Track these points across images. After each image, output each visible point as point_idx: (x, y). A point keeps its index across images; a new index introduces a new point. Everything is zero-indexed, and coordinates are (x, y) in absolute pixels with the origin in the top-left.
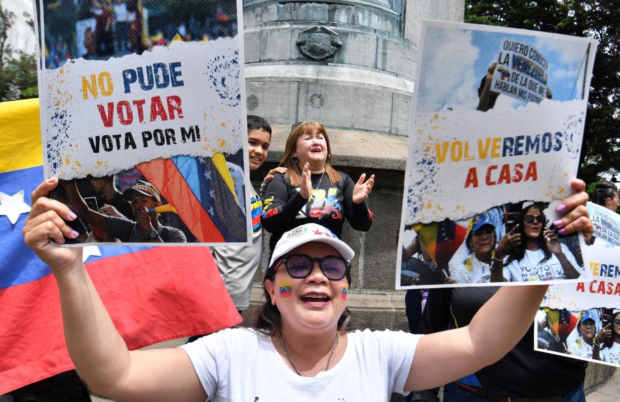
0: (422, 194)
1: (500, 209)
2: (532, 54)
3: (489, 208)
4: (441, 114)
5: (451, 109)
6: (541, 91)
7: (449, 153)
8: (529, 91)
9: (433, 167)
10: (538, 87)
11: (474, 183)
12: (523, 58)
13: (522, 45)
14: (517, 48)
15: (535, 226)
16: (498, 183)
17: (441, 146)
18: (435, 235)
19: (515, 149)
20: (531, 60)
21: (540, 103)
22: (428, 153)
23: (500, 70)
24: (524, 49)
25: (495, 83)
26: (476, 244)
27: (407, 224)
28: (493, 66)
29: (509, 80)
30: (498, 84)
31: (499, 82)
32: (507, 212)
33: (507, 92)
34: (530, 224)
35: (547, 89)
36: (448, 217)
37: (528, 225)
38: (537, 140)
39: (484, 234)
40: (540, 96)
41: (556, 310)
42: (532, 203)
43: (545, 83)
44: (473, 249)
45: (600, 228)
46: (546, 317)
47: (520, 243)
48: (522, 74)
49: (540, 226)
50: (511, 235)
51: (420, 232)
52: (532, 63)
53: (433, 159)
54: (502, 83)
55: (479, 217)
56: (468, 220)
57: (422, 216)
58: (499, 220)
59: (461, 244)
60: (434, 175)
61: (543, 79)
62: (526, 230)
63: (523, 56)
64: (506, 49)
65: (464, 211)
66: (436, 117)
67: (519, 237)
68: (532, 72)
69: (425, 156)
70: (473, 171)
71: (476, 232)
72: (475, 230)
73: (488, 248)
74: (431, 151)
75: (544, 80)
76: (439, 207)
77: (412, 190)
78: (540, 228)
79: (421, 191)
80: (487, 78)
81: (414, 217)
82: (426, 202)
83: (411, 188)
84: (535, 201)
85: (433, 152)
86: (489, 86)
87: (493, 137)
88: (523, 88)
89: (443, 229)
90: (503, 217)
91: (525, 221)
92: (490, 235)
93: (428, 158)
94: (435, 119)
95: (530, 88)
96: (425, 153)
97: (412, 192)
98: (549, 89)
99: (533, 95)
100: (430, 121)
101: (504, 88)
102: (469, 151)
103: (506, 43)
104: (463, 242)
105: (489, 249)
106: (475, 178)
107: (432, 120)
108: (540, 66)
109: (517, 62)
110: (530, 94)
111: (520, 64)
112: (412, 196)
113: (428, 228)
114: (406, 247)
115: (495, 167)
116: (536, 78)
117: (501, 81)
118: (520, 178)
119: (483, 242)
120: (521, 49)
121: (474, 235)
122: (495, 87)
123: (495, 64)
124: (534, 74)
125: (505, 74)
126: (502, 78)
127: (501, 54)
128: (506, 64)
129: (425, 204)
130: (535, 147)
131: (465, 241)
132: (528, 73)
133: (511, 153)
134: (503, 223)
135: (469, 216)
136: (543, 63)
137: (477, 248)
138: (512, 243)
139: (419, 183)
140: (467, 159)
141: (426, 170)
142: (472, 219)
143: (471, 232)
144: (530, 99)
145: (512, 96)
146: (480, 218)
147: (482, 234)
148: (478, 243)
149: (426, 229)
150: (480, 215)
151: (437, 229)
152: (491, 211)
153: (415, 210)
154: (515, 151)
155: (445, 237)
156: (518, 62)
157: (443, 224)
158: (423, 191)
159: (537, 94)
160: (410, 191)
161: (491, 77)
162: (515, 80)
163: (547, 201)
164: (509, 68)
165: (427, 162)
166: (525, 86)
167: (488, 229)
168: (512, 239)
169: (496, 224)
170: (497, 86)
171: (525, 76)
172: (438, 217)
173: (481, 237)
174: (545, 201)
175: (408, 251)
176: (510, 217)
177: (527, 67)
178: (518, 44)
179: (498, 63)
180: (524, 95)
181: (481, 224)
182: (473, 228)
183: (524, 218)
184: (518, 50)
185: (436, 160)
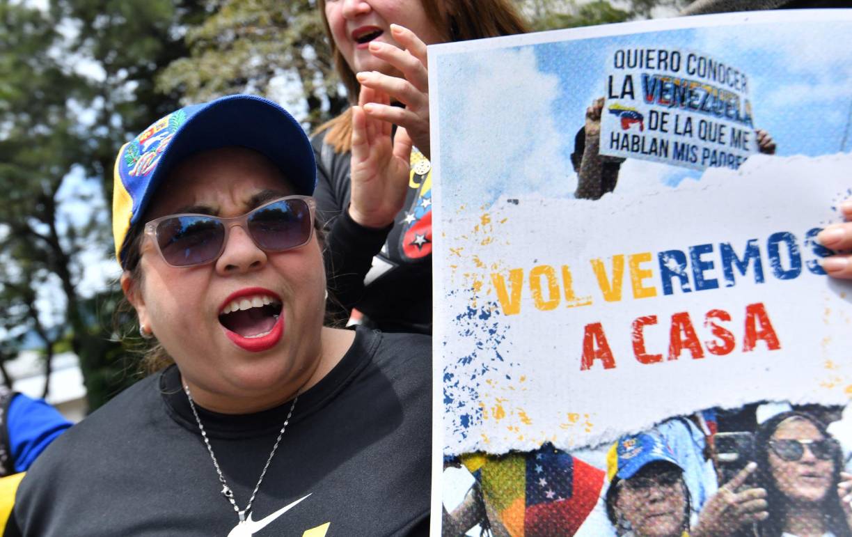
0: (478, 385)
1: (690, 422)
2: (694, 65)
3: (658, 420)
4: (495, 213)
5: (516, 202)
6: (738, 139)
7: (526, 292)
8: (702, 144)
9: (495, 325)
10: (727, 132)
11: (603, 359)
12: (668, 78)
13: (660, 52)
14: (648, 59)
15: (811, 469)
16: (669, 359)
17: (506, 279)
18: (520, 484)
19: (695, 274)
20: (695, 77)
21: (741, 167)
22: (477, 294)
23: (615, 112)
24: (667, 58)
25: (609, 139)
26: (633, 512)
27: (449, 452)
28: (596, 105)
29: (642, 128)
30: (617, 140)
31: (618, 135)
32: (712, 431)
33: (643, 152)
34: (793, 464)
35: (758, 133)
36: (550, 439)
37: (785, 465)
38: (752, 251)
39: (653, 484)
40: (736, 151)
41: (513, 454)
42: (786, 408)
43: (747, 120)
44: (626, 525)
45: (640, 118)
46: (475, 487)
47: (765, 514)
48: (674, 111)
49: (825, 471)
50: (736, 491)
51: (483, 474)
52: (700, 84)
53: (492, 306)
54: (626, 136)
55: (634, 441)
56: (605, 448)
57: (483, 435)
58: (691, 451)
59: (591, 508)
60: (499, 342)
61: (737, 112)
62: (780, 480)
63: (669, 73)
64: (622, 67)
65: (590, 425)
66: (485, 220)
67: (761, 497)
68: (704, 103)
69: (472, 302)
70: (594, 330)
71: (627, 480)
72: (628, 475)
73: (667, 524)
74: (483, 290)
75: (742, 115)
76: (522, 414)
77: (452, 375)
78: (827, 475)
79: (474, 377)
80: (587, 131)
81: (465, 436)
82: (489, 404)
83: (449, 371)
84: (794, 403)
85: (489, 292)
86: (596, 146)
87: (628, 252)
88: (686, 139)
89: (539, 469)
90: (702, 444)
91: (773, 457)
92: (670, 490)
93: (480, 305)
94: (484, 224)
95: (704, 138)
96: (471, 294)
97: (454, 380)
98: (763, 132)
99: (715, 152)
100: (473, 229)
101: (636, 145)
102: (575, 287)
103: (620, 55)
104: (595, 503)
105: (672, 528)
106: (605, 347)
107: (476, 228)
108: (726, 87)
109: (655, 89)
110: (706, 149)
111: (664, 90)
112: (455, 388)
113: (501, 465)
114: (450, 511)
115: (651, 320)
116: (718, 114)
117: (622, 133)
118: (730, 345)
119: (652, 508)
120: (660, 61)
121: (624, 489)
122: (612, 146)
123: (602, 101)
124: (709, 105)
125: (629, 118)
126: (625, 127)
127: (611, 78)
128: (628, 97)
129: (487, 408)
130: (751, 268)
131: (601, 502)
132: (692, 107)
133: (686, 286)
134: (706, 459)
135: (606, 440)
136: (732, 78)
137: (638, 522)
138: (742, 514)
139: (467, 360)
140: (574, 303)
141: (478, 331)
142: (615, 446)
143: (615, 480)
144: (708, 161)
145: (658, 161)
146: (638, 446)
147: (646, 485)
148: (638, 510)
149: (494, 468)
150: (633, 437)
151: (523, 469)
152: (665, 427)
153: (465, 420)
154: (696, 281)
155: (546, 488)
156: (658, 88)
157: (539, 457)
158: (477, 377)
159: (728, 148)
160: (448, 377)
161: (596, 128)
162: (661, 125)
163: (834, 403)
164: (638, 104)
165: (479, 313)
166: (688, 135)
167: (665, 475)
168: (740, 502)
169: (684, 462)
170: (615, 144)
171: (684, 114)
172: (524, 440)
173: (646, 494)
174: (826, 401)
175: (457, 519)
176: (725, 445)
177: (687, 95)
178: (649, 51)
179: (607, 96)
180: (690, 155)
181: (642, 462)
182: (619, 469)
183: (770, 446)
184: (654, 63)
185: (500, 310)
